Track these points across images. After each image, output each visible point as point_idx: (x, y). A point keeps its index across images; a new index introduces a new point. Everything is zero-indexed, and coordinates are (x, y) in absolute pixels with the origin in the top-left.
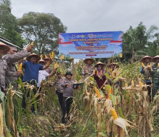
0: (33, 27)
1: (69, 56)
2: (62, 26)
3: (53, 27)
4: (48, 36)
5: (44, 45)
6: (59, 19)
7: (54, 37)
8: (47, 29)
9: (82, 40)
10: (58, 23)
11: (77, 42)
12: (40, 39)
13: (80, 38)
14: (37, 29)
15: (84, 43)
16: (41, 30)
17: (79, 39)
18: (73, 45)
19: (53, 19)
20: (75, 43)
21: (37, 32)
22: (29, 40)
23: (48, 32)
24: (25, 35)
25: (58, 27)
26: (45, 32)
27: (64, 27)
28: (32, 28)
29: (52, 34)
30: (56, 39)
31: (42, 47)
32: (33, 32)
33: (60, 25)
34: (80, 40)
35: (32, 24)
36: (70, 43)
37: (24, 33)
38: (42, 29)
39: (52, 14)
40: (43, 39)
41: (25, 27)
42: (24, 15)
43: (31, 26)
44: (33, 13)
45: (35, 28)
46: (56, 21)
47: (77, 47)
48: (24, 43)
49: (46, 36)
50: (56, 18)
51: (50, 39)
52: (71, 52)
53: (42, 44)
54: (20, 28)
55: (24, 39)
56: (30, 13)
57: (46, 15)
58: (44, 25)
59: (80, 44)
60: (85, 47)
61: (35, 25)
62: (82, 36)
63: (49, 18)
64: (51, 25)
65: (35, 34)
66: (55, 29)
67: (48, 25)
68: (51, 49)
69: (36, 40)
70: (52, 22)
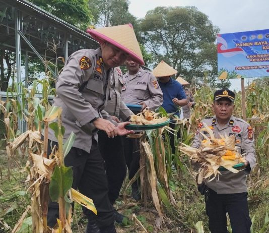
0: (163, 32)
1: (236, 73)
2: (211, 26)
3: (196, 29)
4: (186, 46)
5: (181, 62)
6: (205, 15)
7: (196, 47)
8: (185, 35)
9: (260, 43)
10: (204, 23)
11: (251, 47)
12: (173, 51)
13: (256, 40)
14: (169, 35)
15: (264, 48)
16: (176, 37)
17: (253, 42)
18: (244, 53)
19: (195, 16)
20: (247, 49)
21: (169, 40)
22: (156, 54)
23: (187, 39)
24: (150, 46)
25: (203, 29)
26: (182, 39)
27: (214, 28)
28: (161, 35)
29: (194, 42)
30: (200, 50)
31: (177, 65)
32: (163, 40)
33: (207, 25)
34: (256, 43)
35: (161, 27)
36: (237, 49)
37: (148, 43)
38: (176, 35)
39: (192, 7)
40: (178, 52)
41: (150, 33)
42: (148, 13)
43: (159, 31)
44: (161, 8)
45: (166, 33)
46: (201, 19)
47: (251, 56)
48: (149, 59)
49: (183, 46)
50: (200, 13)
51: (190, 50)
52: (239, 65)
53: (177, 60)
54: (142, 35)
55: (149, 53)
56: (157, 9)
57: (182, 10)
58: (180, 28)
59: (255, 52)
60: (265, 56)
61: (165, 29)
62: (260, 37)
63: (189, 14)
64: (191, 27)
65: (165, 44)
66: (198, 33)
67: (186, 27)
68: (192, 69)
69: (167, 54)
70: (193, 20)
